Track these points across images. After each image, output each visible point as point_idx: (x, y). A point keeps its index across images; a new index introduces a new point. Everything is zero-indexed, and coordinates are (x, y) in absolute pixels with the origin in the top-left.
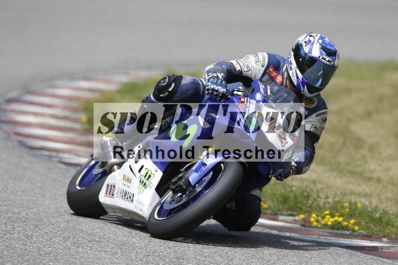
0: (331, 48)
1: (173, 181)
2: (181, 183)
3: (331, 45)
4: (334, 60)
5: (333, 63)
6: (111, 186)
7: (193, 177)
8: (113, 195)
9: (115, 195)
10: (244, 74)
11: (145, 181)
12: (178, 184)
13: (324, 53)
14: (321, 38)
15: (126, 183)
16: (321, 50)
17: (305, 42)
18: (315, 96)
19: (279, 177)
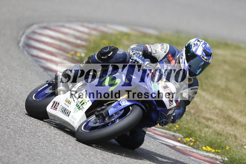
1: (98, 110)
2: (103, 112)
3: (209, 50)
4: (209, 59)
5: (208, 61)
6: (56, 103)
7: (111, 110)
8: (56, 109)
9: (58, 109)
10: (153, 55)
11: (80, 105)
12: (100, 112)
13: (204, 54)
14: (205, 44)
15: (67, 104)
16: (203, 52)
17: (194, 44)
18: (193, 78)
19: (161, 124)
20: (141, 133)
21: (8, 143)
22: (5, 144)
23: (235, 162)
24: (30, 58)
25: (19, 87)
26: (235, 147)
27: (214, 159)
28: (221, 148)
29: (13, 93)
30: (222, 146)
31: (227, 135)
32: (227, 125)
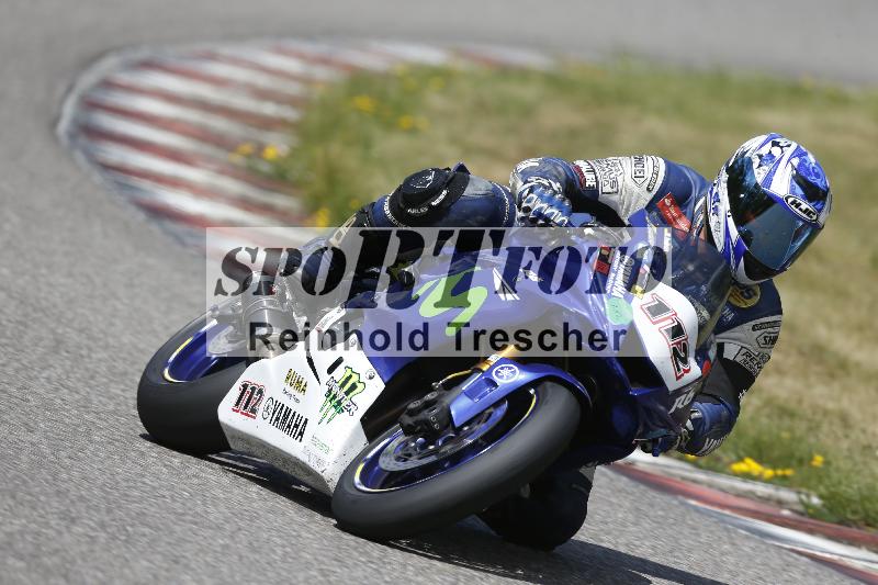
0: (818, 182)
2: (431, 415)
3: (817, 175)
4: (820, 211)
5: (815, 218)
6: (253, 389)
7: (461, 406)
8: (253, 411)
9: (259, 414)
11: (341, 394)
12: (421, 416)
13: (799, 191)
14: (799, 153)
15: (291, 390)
17: (760, 156)
20: (574, 486)
21: (31, 483)
22: (23, 488)
23: (848, 509)
24: (98, 177)
25: (62, 280)
26: (847, 457)
27: (772, 503)
28: (794, 462)
29: (44, 303)
30: (797, 454)
31: (814, 413)
32: (813, 379)
